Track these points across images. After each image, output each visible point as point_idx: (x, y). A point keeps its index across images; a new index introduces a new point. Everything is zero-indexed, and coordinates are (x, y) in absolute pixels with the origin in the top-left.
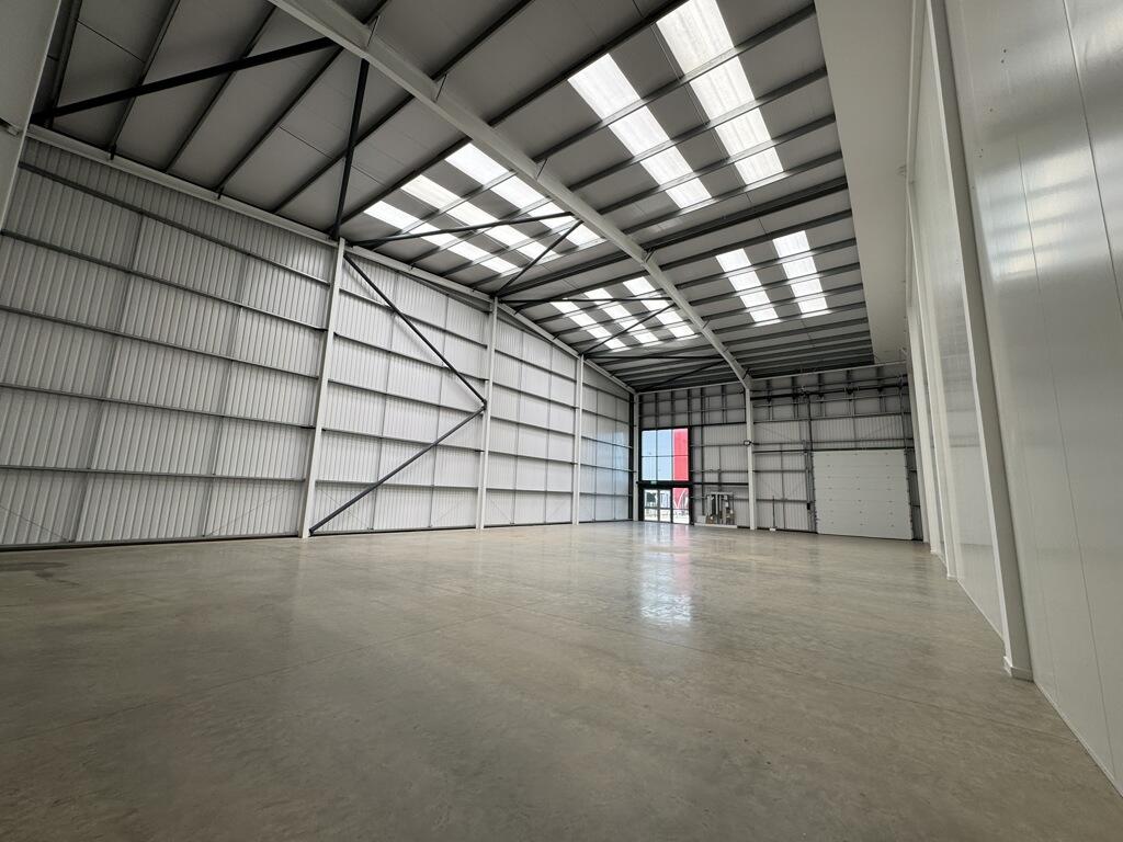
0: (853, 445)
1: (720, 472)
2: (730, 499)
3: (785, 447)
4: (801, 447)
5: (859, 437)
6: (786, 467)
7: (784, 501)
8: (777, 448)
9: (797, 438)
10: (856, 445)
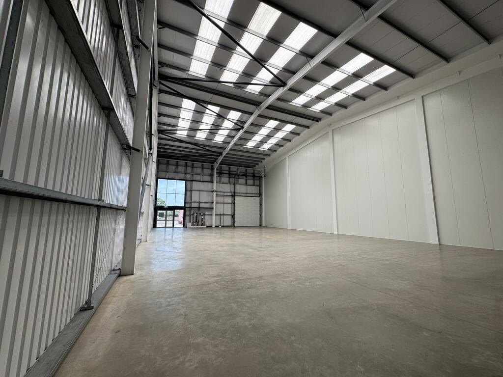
1: (199, 203)
2: (204, 215)
4: (230, 194)
5: (248, 192)
6: (225, 202)
7: (224, 215)
8: (222, 194)
10: (247, 195)
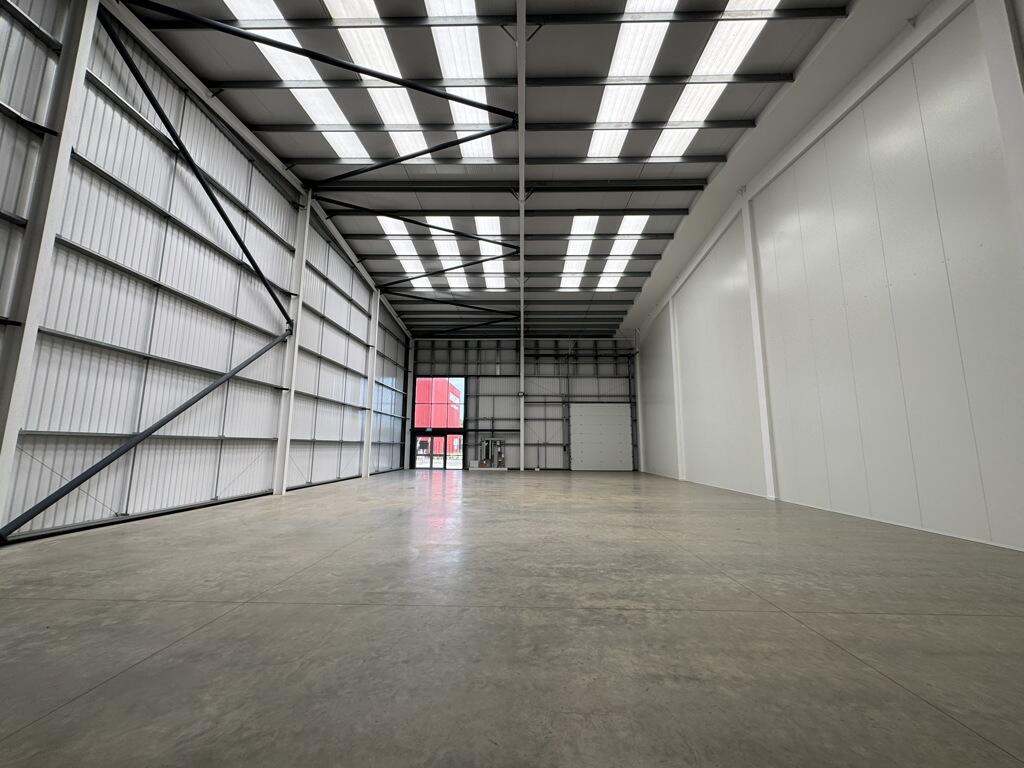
0: (596, 399)
1: (493, 420)
2: (502, 444)
3: (549, 399)
4: (560, 399)
5: (601, 393)
6: (549, 416)
7: (546, 445)
8: (542, 399)
9: (557, 392)
10: (599, 399)
